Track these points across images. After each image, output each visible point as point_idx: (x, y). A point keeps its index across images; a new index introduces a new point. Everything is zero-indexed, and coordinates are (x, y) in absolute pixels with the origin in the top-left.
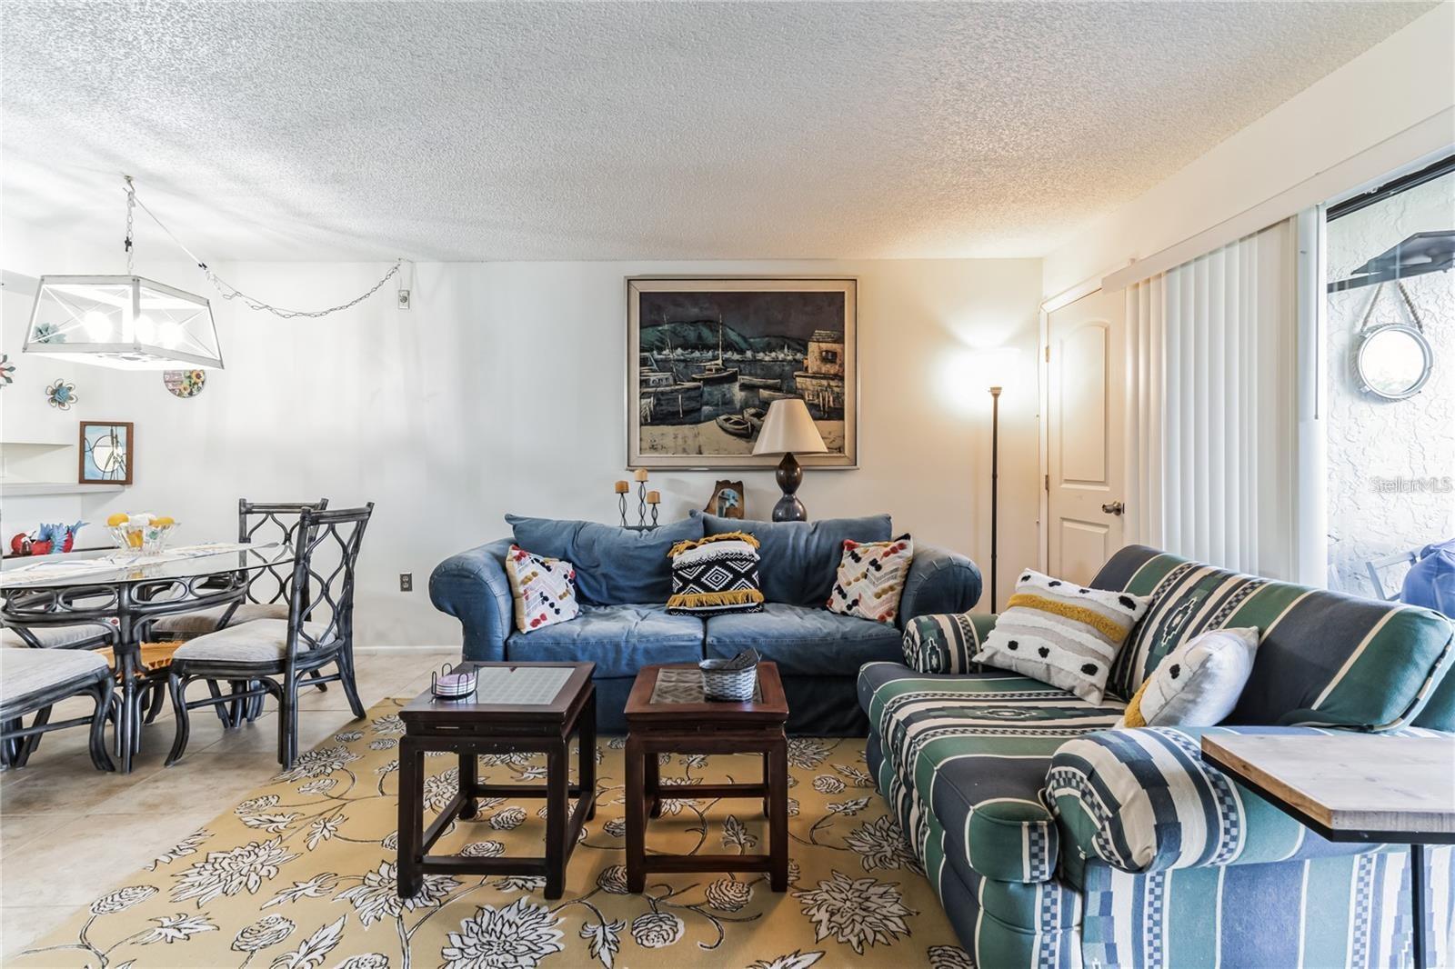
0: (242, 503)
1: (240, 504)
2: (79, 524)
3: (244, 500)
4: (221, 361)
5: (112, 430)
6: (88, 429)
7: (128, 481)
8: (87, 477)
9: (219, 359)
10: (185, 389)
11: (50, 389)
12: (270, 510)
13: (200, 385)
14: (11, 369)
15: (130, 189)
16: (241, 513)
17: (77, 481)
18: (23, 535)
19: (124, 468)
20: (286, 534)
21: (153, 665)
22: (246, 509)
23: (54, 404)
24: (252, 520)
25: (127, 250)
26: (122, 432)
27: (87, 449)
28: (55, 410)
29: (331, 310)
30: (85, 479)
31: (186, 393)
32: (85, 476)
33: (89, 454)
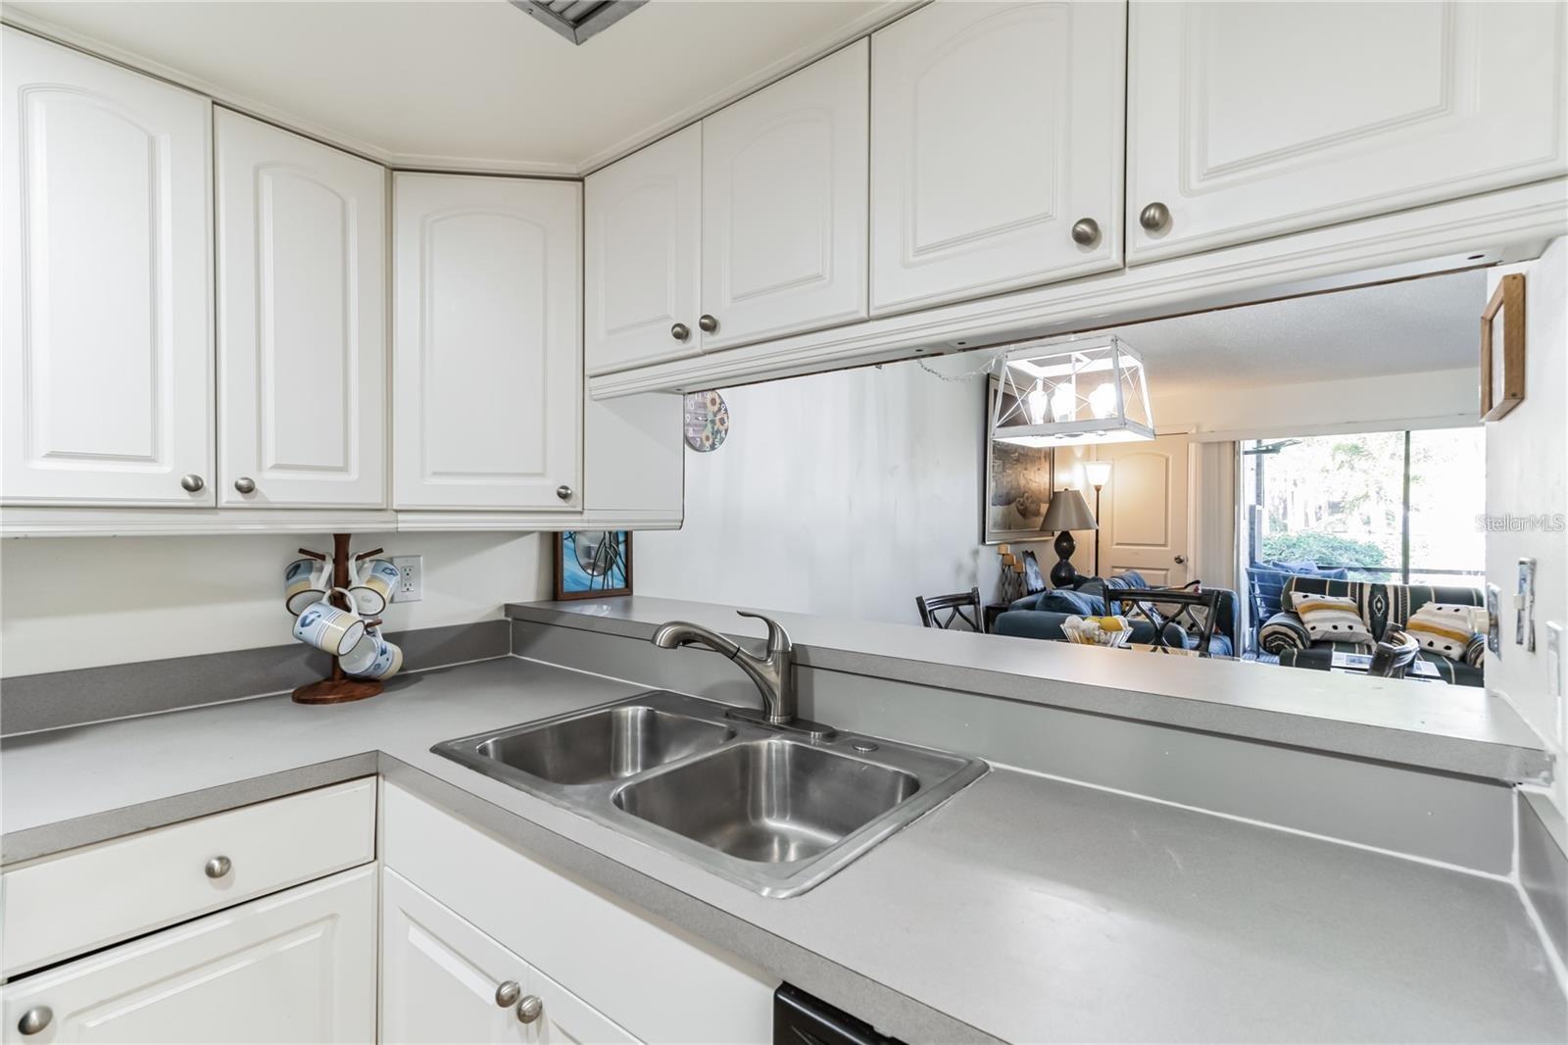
10: (708, 439)
13: (723, 434)
30: (565, 591)
31: (708, 444)
32: (565, 586)
33: (568, 543)
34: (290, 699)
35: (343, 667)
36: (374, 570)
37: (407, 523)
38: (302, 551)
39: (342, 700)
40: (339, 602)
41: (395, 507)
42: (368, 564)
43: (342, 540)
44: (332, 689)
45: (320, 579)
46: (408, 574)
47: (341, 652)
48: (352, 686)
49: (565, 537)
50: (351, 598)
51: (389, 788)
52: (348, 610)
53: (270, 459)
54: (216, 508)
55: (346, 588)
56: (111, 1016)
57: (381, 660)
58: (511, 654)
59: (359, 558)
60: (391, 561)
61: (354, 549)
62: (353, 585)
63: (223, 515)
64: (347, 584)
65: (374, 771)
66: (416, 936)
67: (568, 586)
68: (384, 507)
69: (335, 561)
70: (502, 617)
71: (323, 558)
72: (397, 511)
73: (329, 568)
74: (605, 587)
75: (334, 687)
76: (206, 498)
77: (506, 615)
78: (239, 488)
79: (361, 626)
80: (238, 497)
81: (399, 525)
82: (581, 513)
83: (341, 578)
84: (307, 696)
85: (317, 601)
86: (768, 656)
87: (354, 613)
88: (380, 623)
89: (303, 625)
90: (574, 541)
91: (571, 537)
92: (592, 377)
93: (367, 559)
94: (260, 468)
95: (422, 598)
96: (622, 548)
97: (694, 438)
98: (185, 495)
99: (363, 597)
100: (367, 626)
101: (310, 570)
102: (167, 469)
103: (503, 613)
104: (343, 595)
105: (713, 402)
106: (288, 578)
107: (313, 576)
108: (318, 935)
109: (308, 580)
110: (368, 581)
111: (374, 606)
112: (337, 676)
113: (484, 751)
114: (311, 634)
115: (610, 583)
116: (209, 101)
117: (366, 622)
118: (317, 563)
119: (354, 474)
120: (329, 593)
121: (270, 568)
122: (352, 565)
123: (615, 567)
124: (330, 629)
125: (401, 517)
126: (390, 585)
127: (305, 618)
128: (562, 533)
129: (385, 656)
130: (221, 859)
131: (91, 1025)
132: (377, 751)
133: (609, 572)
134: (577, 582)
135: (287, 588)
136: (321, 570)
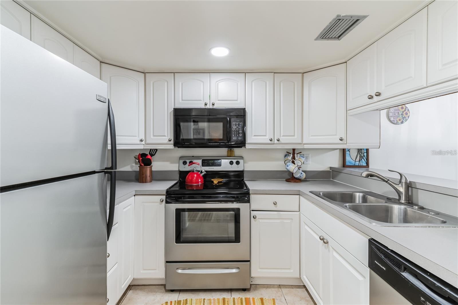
10: (399, 120)
13: (407, 118)
17: (342, 166)
30: (346, 165)
31: (400, 122)
32: (346, 164)
33: (347, 152)
34: (285, 181)
35: (294, 176)
36: (300, 156)
37: (306, 147)
38: (287, 152)
39: (294, 182)
40: (293, 162)
41: (304, 143)
42: (299, 155)
43: (294, 150)
44: (292, 180)
45: (290, 158)
46: (307, 158)
47: (294, 173)
48: (295, 180)
49: (346, 151)
50: (295, 162)
51: (301, 198)
52: (295, 164)
53: (282, 135)
54: (274, 144)
55: (294, 160)
56: (263, 221)
57: (301, 175)
58: (331, 179)
59: (297, 154)
60: (303, 155)
61: (296, 152)
62: (296, 159)
63: (275, 145)
64: (295, 159)
65: (299, 194)
66: (306, 227)
67: (347, 164)
68: (301, 143)
69: (293, 154)
70: (329, 170)
71: (290, 153)
72: (304, 144)
73: (291, 155)
74: (360, 165)
75: (293, 179)
76: (272, 142)
77: (330, 169)
78: (277, 140)
79: (297, 168)
80: (277, 142)
81: (305, 147)
82: (346, 144)
83: (294, 158)
84: (288, 181)
85: (290, 162)
86: (400, 183)
87: (296, 165)
88: (301, 168)
89: (287, 166)
90: (349, 152)
91: (348, 150)
92: (349, 110)
93: (298, 154)
94: (280, 136)
95: (310, 163)
96: (365, 154)
97: (394, 121)
98: (270, 141)
99: (298, 162)
100: (299, 168)
101: (288, 156)
102: (267, 137)
103: (329, 169)
104: (294, 161)
105: (402, 108)
106: (285, 157)
107: (289, 157)
108: (290, 221)
109: (288, 158)
110: (299, 158)
111: (300, 164)
112: (293, 178)
113: (320, 194)
114: (288, 168)
115: (361, 164)
116: (273, 73)
117: (298, 167)
118: (290, 154)
119: (296, 137)
120: (291, 160)
121: (281, 155)
122: (296, 155)
123: (363, 159)
124: (292, 168)
125: (305, 145)
126: (303, 160)
127: (287, 165)
128: (345, 149)
129: (302, 175)
130: (275, 202)
131: (260, 221)
132: (299, 190)
133: (361, 161)
134: (350, 163)
135: (284, 159)
136: (290, 156)
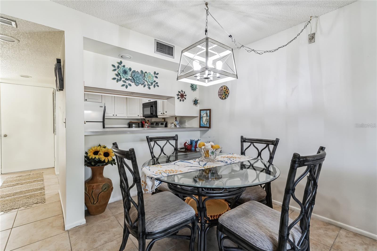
0: (242, 137)
1: (241, 138)
2: (198, 140)
3: (243, 136)
4: (237, 75)
5: (206, 112)
6: (202, 111)
7: (209, 127)
8: (201, 126)
9: (236, 74)
10: (224, 97)
11: (194, 101)
12: (253, 141)
13: (228, 95)
14: (186, 95)
15: (207, 9)
16: (241, 142)
17: (199, 127)
18: (186, 143)
19: (209, 123)
20: (259, 153)
21: (211, 216)
22: (243, 140)
23: (194, 105)
24: (246, 145)
25: (206, 34)
26: (208, 112)
27: (201, 118)
28: (194, 107)
29: (279, 48)
74: (206, 126)
97: (221, 97)
105: (225, 88)
